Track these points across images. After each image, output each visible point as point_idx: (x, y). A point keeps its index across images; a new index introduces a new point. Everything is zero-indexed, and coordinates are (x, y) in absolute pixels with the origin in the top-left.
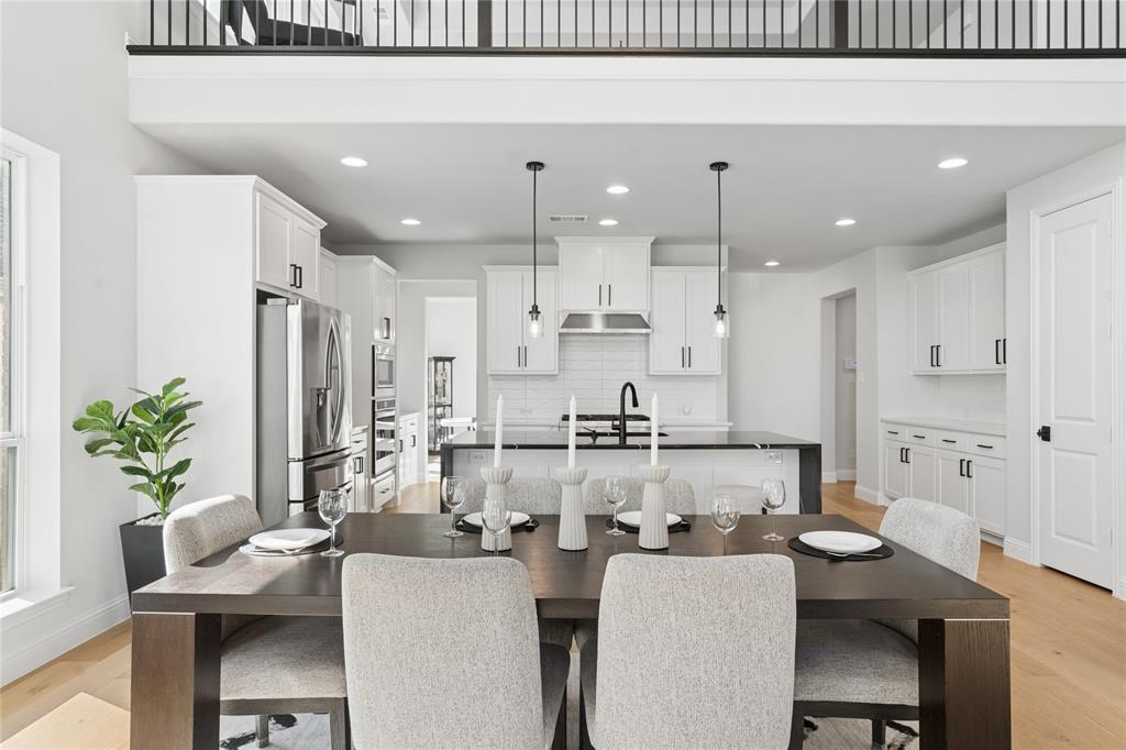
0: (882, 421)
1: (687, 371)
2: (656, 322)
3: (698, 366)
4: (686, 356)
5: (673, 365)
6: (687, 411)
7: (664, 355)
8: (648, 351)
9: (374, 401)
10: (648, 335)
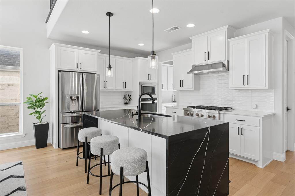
1: (246, 87)
4: (246, 80)
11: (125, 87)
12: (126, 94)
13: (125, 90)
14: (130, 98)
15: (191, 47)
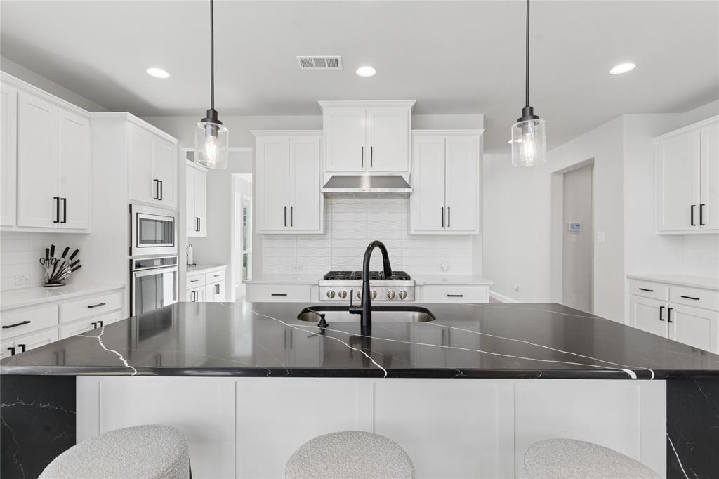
0: (628, 278)
1: (447, 231)
2: (416, 183)
3: (457, 226)
4: (446, 216)
5: (432, 224)
6: (445, 269)
7: (424, 215)
8: (408, 212)
9: (131, 261)
10: (408, 195)
11: (61, 219)
12: (53, 247)
13: (60, 228)
14: (75, 260)
15: (320, 127)
